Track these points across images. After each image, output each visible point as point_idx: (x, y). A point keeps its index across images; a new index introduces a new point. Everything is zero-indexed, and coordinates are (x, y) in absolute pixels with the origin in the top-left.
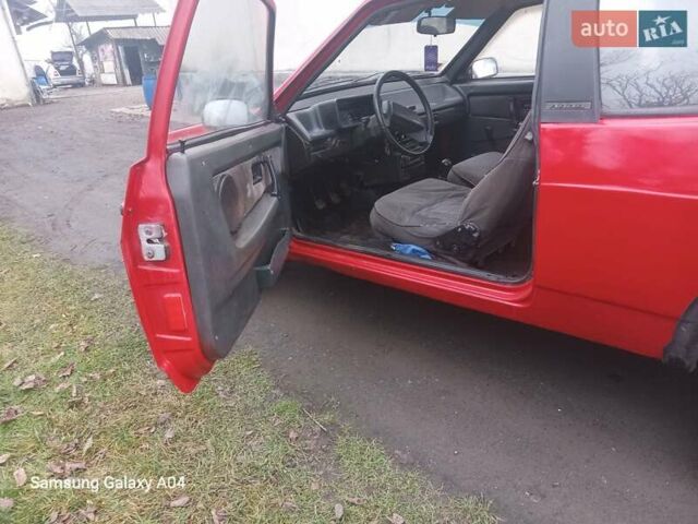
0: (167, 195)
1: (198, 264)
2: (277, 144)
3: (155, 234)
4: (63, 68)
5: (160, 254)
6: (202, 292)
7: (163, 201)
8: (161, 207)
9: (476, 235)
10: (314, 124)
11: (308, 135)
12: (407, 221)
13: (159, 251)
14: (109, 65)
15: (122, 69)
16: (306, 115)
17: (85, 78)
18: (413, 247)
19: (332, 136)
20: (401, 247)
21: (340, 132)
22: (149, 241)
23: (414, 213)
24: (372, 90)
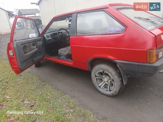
0: (13, 47)
1: (17, 56)
2: (41, 40)
3: (11, 52)
4: (19, 25)
5: (12, 55)
6: (18, 60)
7: (12, 48)
8: (12, 49)
9: (70, 54)
10: (50, 37)
11: (47, 39)
12: (63, 53)
13: (12, 54)
14: (29, 25)
15: (32, 25)
16: (48, 36)
17: (24, 27)
18: (63, 57)
19: (52, 39)
20: (62, 57)
21: (54, 38)
22: (11, 53)
23: (64, 51)
24: (57, 32)
